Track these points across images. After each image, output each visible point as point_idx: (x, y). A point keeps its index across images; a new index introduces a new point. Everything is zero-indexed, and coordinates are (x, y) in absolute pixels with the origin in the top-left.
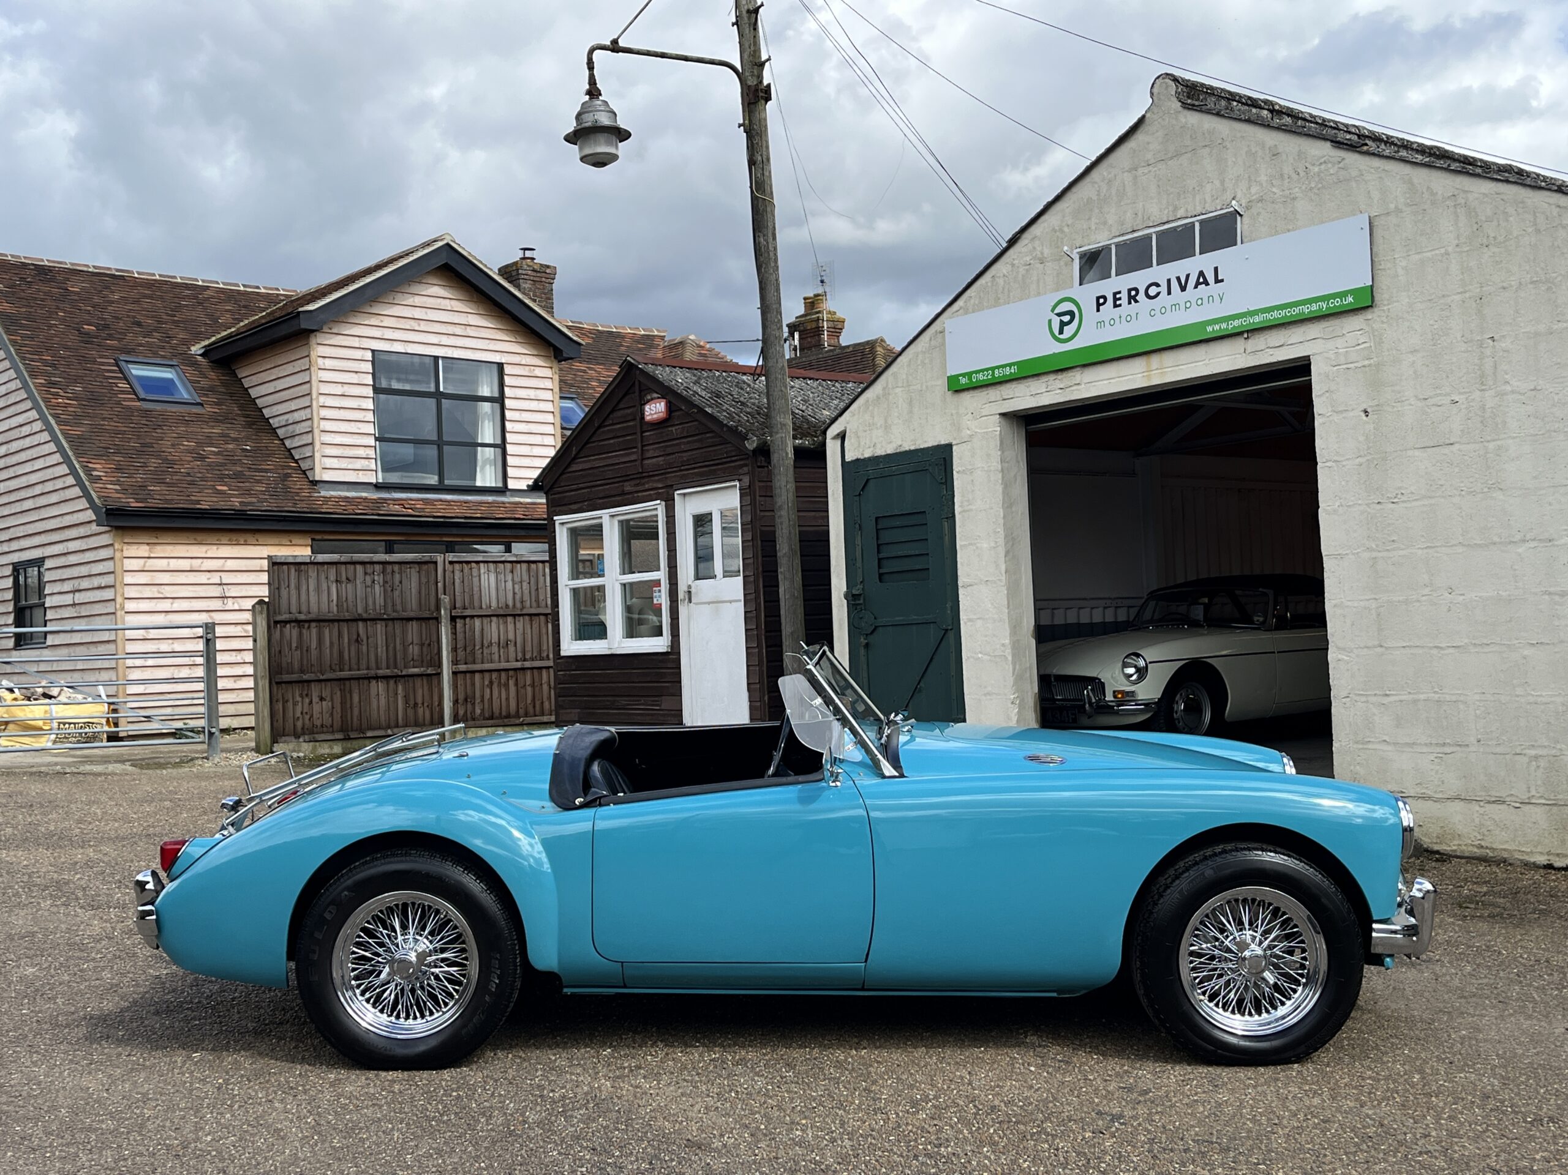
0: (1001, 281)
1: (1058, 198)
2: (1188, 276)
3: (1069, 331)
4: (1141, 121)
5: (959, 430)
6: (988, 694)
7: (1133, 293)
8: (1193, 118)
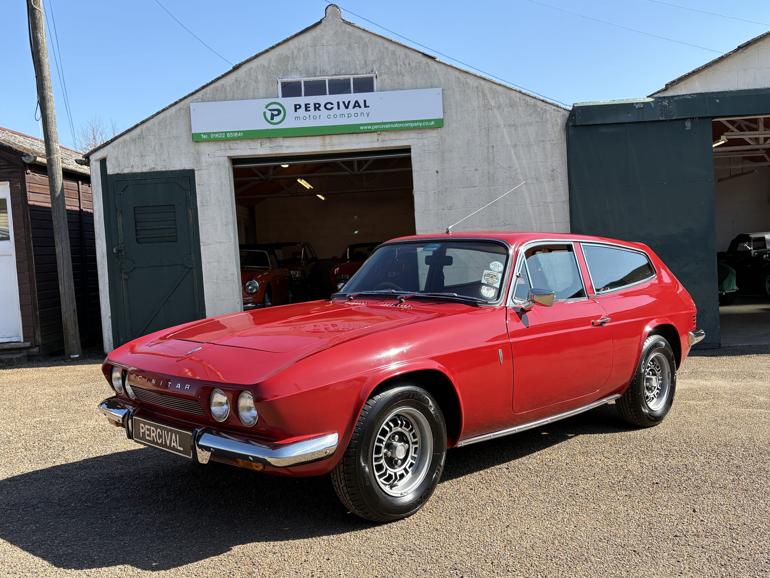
0: (228, 88)
1: (267, 51)
2: (349, 102)
3: (277, 119)
4: (320, 22)
5: (198, 161)
6: (222, 300)
7: (317, 106)
8: (349, 29)
